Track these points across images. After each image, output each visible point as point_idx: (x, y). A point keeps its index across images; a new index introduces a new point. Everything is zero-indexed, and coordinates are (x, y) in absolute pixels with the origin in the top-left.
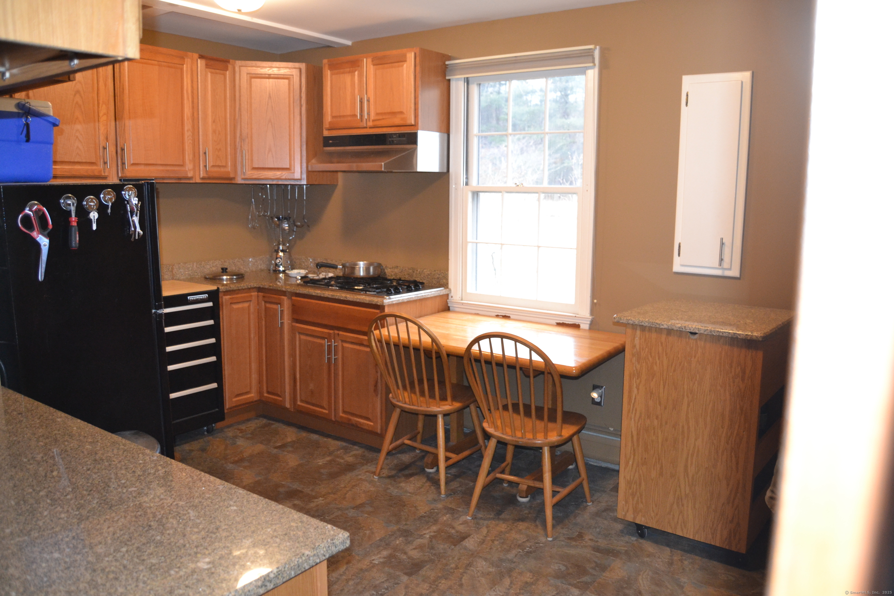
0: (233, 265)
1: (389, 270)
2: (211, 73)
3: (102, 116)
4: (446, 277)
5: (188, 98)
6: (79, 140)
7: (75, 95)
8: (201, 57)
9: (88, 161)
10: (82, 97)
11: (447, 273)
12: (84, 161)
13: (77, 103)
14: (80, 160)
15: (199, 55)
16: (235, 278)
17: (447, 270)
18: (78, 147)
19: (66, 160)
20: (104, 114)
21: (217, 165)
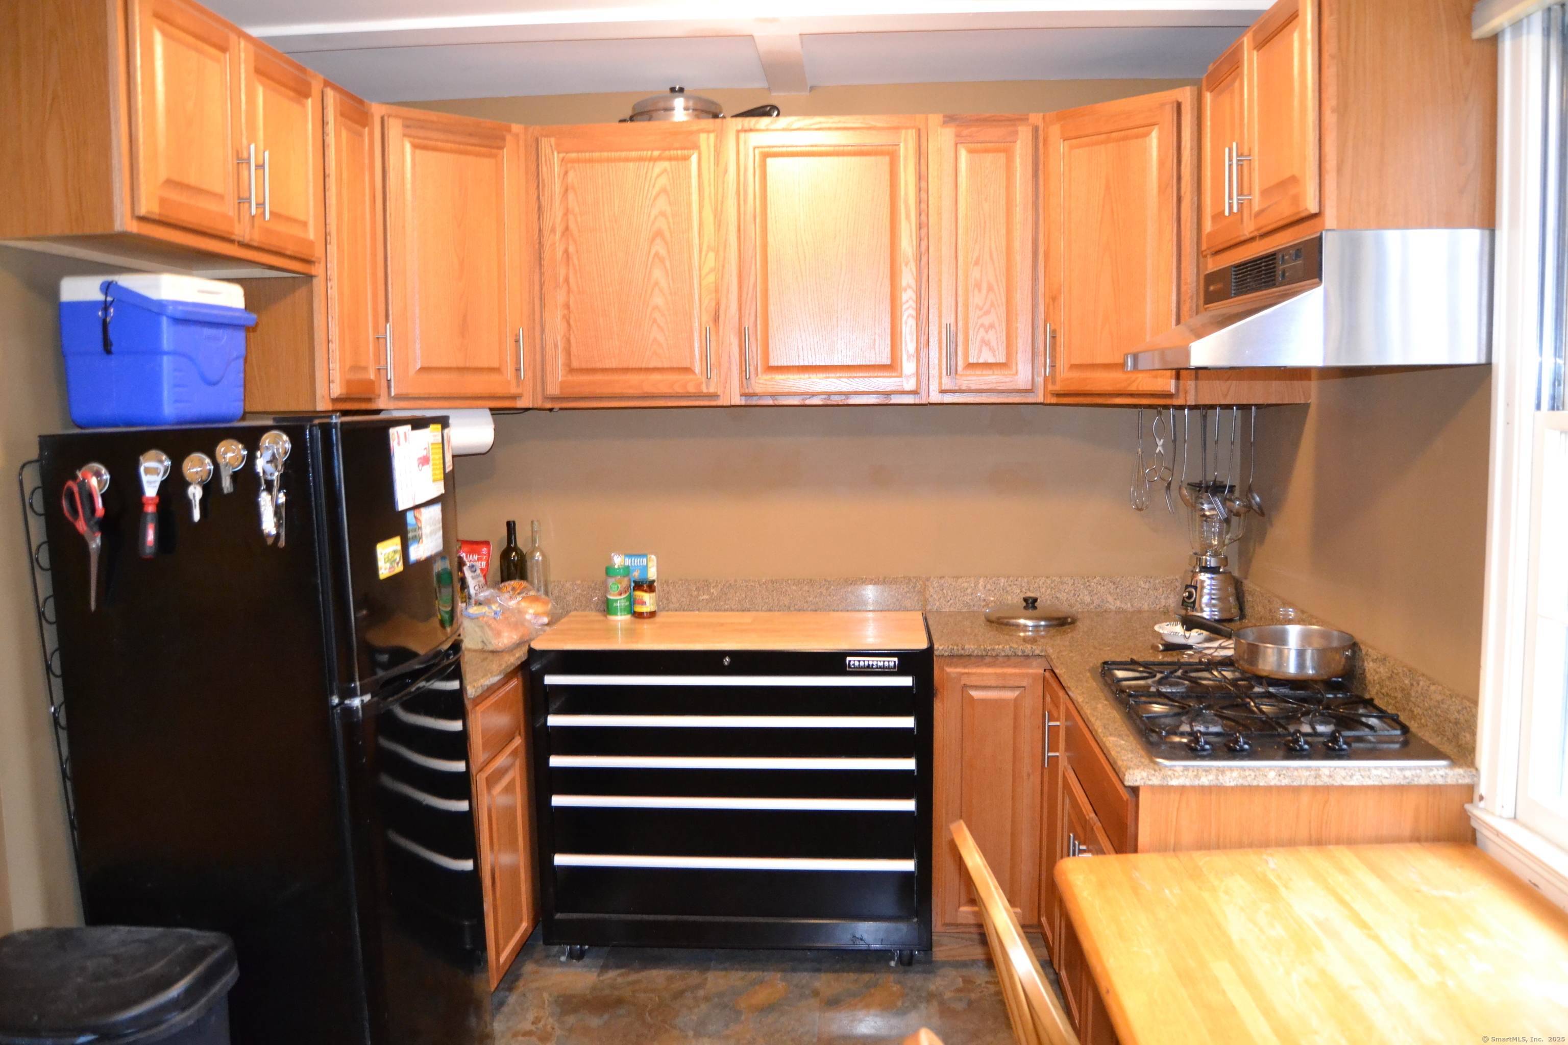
0: (1086, 592)
1: (1371, 664)
2: (971, 151)
3: (707, 275)
4: (1470, 725)
5: (908, 217)
6: (659, 326)
7: (653, 240)
8: (949, 119)
9: (675, 366)
10: (666, 243)
11: (1474, 710)
12: (667, 365)
13: (657, 254)
14: (659, 365)
15: (945, 116)
16: (1043, 626)
17: (1472, 700)
18: (655, 339)
19: (632, 365)
20: (711, 270)
21: (981, 361)
